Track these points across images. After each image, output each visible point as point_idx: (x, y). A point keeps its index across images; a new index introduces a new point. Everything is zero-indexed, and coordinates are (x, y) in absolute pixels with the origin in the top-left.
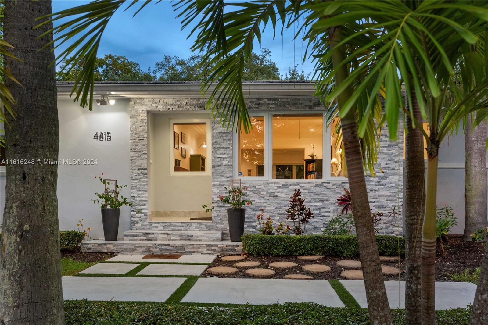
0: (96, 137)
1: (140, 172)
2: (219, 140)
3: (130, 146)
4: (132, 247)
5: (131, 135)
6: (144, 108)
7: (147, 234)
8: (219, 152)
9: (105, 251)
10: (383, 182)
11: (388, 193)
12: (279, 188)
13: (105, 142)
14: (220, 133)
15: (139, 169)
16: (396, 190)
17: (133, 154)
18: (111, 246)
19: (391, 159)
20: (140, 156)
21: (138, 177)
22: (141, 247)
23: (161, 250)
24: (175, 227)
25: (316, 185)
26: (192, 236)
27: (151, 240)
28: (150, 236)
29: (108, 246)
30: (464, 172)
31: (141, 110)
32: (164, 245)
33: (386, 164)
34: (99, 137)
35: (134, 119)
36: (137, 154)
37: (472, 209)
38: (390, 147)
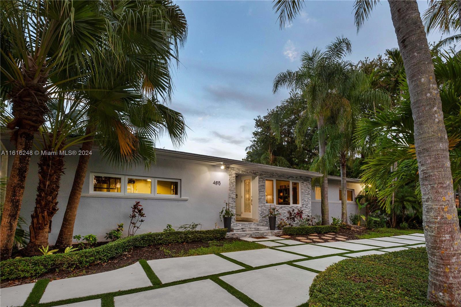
0: (214, 183)
1: (233, 200)
2: (261, 188)
3: (229, 188)
4: (245, 235)
5: (229, 183)
6: (235, 172)
7: (243, 228)
8: (261, 193)
9: (235, 237)
10: (307, 206)
11: (308, 211)
12: (279, 208)
13: (218, 185)
14: (261, 185)
15: (232, 199)
16: (310, 210)
17: (230, 192)
18: (237, 235)
19: (308, 199)
20: (232, 193)
21: (232, 202)
22: (248, 234)
23: (256, 235)
24: (246, 225)
25: (290, 208)
26: (259, 229)
27: (244, 231)
28: (244, 229)
29: (236, 235)
30: (321, 204)
31: (234, 172)
32: (256, 233)
34: (216, 183)
35: (231, 176)
36: (231, 192)
37: (326, 216)
38: (308, 194)
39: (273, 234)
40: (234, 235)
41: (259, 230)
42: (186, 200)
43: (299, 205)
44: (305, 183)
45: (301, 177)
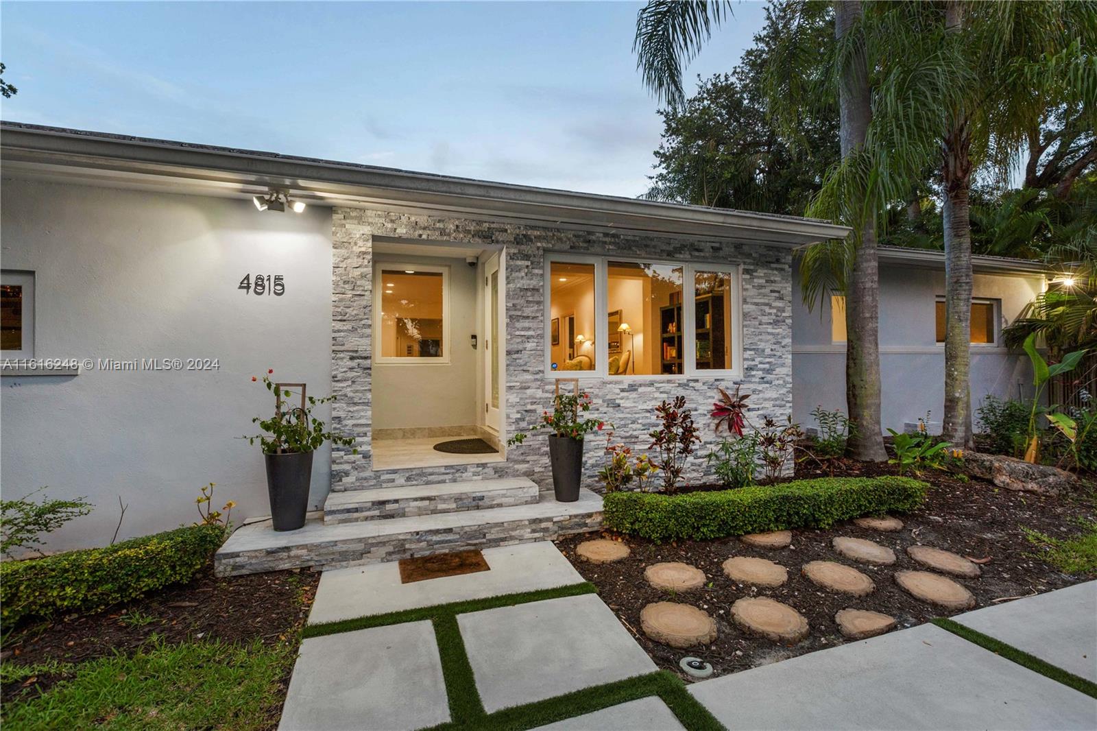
0: (245, 285)
1: (354, 363)
2: (521, 302)
3: (332, 309)
4: (360, 546)
5: (336, 284)
6: (367, 230)
7: (383, 503)
8: (519, 325)
9: (287, 566)
10: (769, 377)
11: (774, 395)
12: (623, 390)
13: (268, 298)
14: (521, 290)
15: (352, 358)
16: (784, 391)
17: (339, 325)
18: (299, 552)
19: (778, 343)
20: (354, 330)
21: (351, 374)
22: (384, 544)
23: (430, 544)
24: (430, 478)
25: (680, 385)
26: (482, 498)
27: (391, 516)
29: (293, 553)
31: (360, 234)
32: (437, 532)
33: (772, 350)
34: (253, 284)
35: (343, 252)
36: (348, 326)
37: (866, 413)
38: (776, 323)
39: (546, 530)
40: (285, 554)
41: (486, 502)
42: (68, 375)
43: (731, 374)
44: (761, 272)
45: (738, 246)
